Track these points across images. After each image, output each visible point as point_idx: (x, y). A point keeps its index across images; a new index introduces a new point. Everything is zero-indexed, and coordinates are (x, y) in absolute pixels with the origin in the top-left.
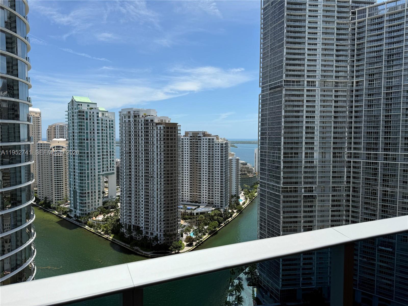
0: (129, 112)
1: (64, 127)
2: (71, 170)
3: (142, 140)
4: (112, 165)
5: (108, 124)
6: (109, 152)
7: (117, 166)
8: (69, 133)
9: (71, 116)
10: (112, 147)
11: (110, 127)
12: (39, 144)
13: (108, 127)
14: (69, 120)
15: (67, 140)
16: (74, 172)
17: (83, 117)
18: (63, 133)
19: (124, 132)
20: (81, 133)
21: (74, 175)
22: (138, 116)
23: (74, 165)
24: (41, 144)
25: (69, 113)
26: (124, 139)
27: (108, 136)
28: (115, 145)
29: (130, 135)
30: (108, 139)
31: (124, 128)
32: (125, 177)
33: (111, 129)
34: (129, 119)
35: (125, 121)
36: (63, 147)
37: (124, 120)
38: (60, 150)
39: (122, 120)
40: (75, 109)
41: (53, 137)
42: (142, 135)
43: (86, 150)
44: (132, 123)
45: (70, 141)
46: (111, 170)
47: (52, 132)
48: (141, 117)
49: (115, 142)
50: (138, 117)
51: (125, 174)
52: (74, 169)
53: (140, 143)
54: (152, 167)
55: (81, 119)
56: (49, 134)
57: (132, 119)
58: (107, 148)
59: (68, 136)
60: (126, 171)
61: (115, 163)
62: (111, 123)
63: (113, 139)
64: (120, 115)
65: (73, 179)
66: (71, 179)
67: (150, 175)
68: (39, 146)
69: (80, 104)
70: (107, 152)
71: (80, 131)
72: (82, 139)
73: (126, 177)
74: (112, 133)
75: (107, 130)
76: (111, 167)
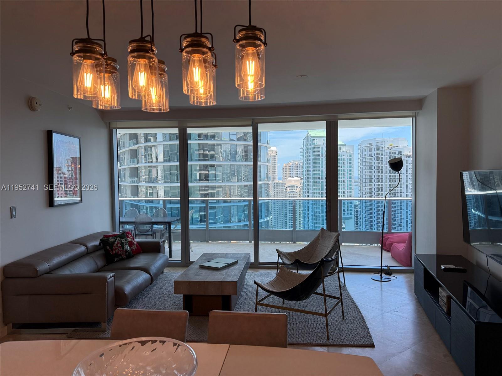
0: (371, 144)
1: (299, 165)
2: (305, 212)
3: (386, 178)
4: (349, 208)
5: (346, 160)
6: (346, 192)
7: (356, 210)
8: (303, 171)
9: (305, 153)
10: (349, 187)
11: (347, 163)
12: (275, 183)
13: (346, 163)
14: (303, 158)
15: (301, 179)
16: (308, 214)
17: (319, 154)
18: (298, 171)
19: (364, 168)
20: (316, 170)
21: (308, 218)
22: (383, 147)
23: (308, 207)
24: (277, 184)
25: (303, 150)
26: (364, 177)
27: (346, 174)
28: (353, 184)
29: (371, 172)
30: (346, 177)
31: (364, 164)
32: (364, 223)
33: (349, 165)
34: (371, 153)
35: (365, 155)
36: (297, 187)
37: (364, 153)
38: (295, 189)
39: (362, 154)
40: (310, 145)
41: (287, 176)
42: (386, 172)
43: (321, 190)
44: (375, 157)
45: (305, 180)
46: (348, 213)
47: (287, 171)
48: (386, 148)
49: (353, 181)
50: (381, 149)
51: (364, 219)
52: (308, 210)
53: (384, 181)
54: (399, 212)
55: (316, 155)
56: (285, 173)
57: (374, 152)
58: (344, 188)
59: (303, 175)
60: (366, 216)
61: (353, 206)
62: (349, 158)
63: (350, 178)
64: (360, 149)
65: (307, 221)
66: (305, 222)
67: (397, 223)
68: (275, 186)
69: (315, 138)
70: (344, 192)
71: (315, 169)
72: (316, 178)
73: (366, 223)
74: (350, 170)
75: (344, 166)
76: (348, 210)
